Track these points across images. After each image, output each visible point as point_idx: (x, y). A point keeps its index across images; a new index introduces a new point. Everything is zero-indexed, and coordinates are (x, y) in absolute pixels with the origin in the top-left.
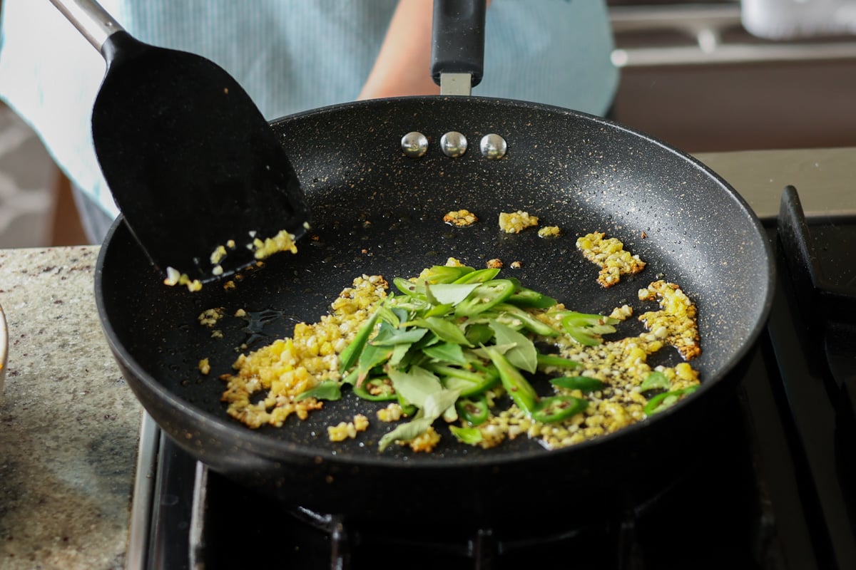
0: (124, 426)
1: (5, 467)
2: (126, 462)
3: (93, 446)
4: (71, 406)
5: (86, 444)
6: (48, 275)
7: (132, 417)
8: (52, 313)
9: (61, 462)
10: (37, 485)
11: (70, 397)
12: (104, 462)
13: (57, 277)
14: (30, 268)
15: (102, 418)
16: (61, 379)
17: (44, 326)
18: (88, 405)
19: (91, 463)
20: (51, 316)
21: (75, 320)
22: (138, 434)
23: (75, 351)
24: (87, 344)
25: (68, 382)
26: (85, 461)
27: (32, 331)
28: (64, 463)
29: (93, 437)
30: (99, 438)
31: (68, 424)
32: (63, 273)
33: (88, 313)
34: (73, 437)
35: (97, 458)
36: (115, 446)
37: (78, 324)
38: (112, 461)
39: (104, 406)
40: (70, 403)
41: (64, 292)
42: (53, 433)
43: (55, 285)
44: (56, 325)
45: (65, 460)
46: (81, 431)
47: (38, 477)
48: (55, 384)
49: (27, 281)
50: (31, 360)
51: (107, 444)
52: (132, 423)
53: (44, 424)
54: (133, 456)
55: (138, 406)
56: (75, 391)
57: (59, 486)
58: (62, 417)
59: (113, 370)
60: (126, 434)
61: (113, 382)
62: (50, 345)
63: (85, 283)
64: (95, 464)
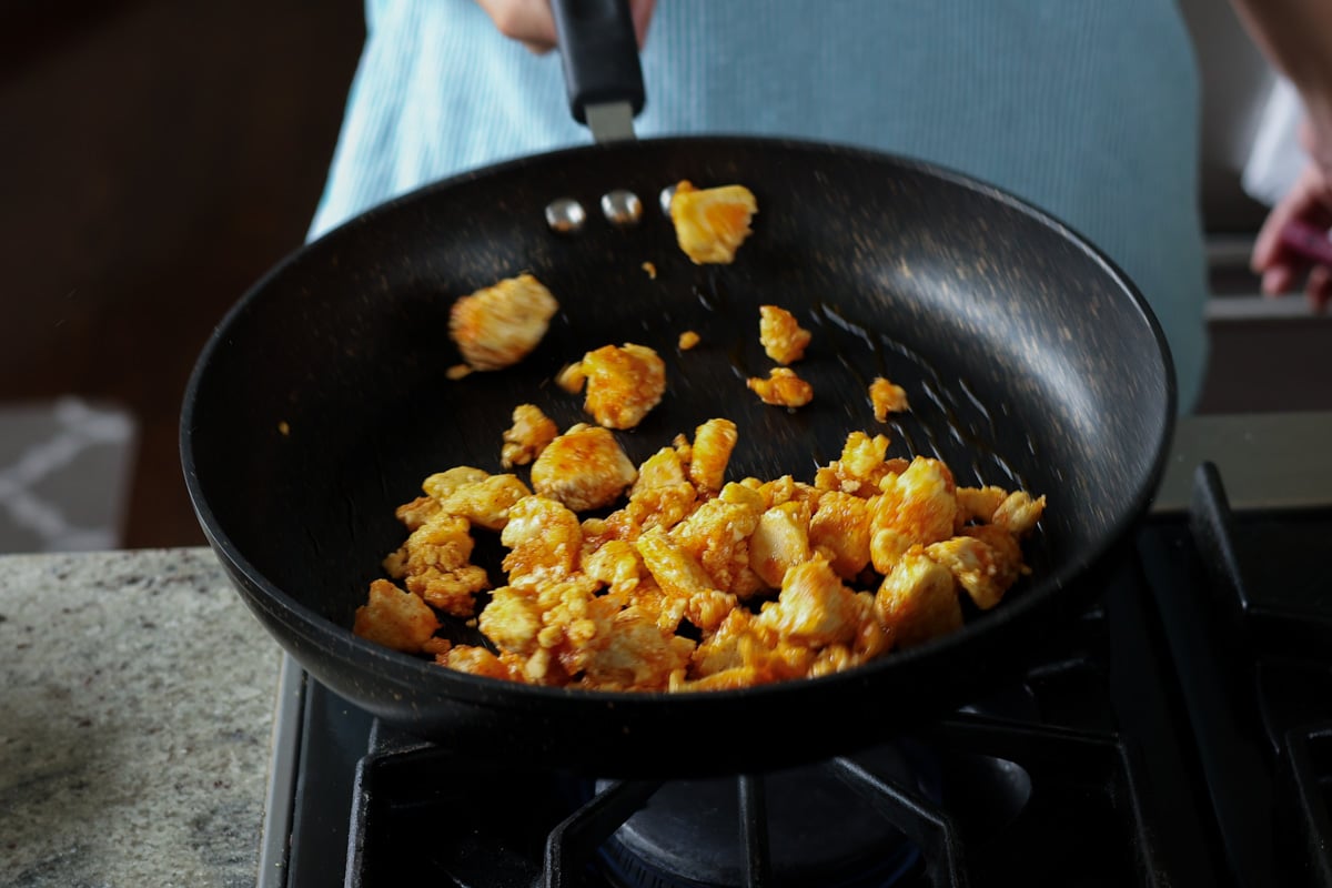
0: (243, 796)
1: (73, 851)
2: (245, 845)
3: (199, 823)
4: (166, 769)
5: (189, 820)
6: (132, 590)
7: (254, 785)
8: (139, 640)
9: (152, 846)
10: (118, 877)
11: (164, 757)
12: (214, 846)
13: (144, 593)
14: (109, 579)
15: (211, 786)
16: (152, 732)
17: (127, 658)
18: (191, 767)
19: (196, 846)
20: (138, 645)
21: (172, 651)
22: (263, 807)
23: (173, 694)
24: (189, 683)
25: (162, 736)
26: (187, 844)
27: (111, 666)
28: (157, 847)
29: (199, 811)
30: (207, 813)
31: (163, 794)
32: (155, 587)
33: (191, 640)
34: (170, 811)
35: (205, 840)
36: (230, 824)
37: (176, 656)
38: (227, 844)
39: (214, 769)
40: (166, 765)
41: (155, 612)
42: (141, 806)
43: (143, 602)
44: (145, 657)
45: (159, 843)
46: (180, 802)
47: (119, 865)
48: (144, 739)
49: (103, 597)
50: (110, 705)
51: (219, 821)
52: (255, 794)
53: (128, 794)
54: (257, 838)
55: (262, 769)
56: (172, 748)
57: (149, 879)
58: (154, 783)
59: (227, 719)
60: (245, 807)
61: (227, 736)
62: (136, 685)
63: (187, 599)
64: (201, 849)
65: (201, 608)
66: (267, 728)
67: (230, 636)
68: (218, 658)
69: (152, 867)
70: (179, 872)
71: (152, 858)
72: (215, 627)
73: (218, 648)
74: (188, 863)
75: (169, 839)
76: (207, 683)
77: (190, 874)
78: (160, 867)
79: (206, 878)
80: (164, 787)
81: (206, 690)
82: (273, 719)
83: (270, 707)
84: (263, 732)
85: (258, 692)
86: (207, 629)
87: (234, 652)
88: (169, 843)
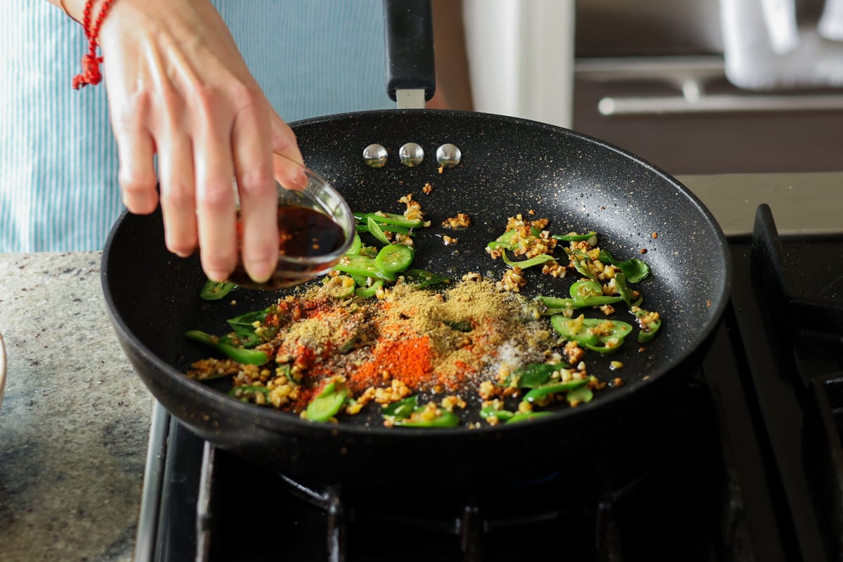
0: (137, 412)
1: (26, 446)
2: (138, 444)
3: (108, 430)
4: (87, 394)
5: (101, 427)
6: (68, 276)
7: (144, 405)
8: (71, 310)
9: (78, 443)
10: (55, 464)
11: (87, 386)
12: (117, 444)
13: (76, 278)
14: (51, 269)
15: (117, 405)
16: (79, 369)
17: (63, 321)
18: (103, 392)
19: (106, 444)
20: (70, 313)
21: (92, 317)
22: (150, 419)
23: (92, 345)
24: (103, 338)
25: (85, 372)
26: (100, 443)
27: (52, 326)
28: (81, 444)
29: (108, 421)
30: (113, 422)
31: (85, 410)
32: (82, 275)
34: (89, 421)
35: (111, 440)
36: (129, 430)
37: (94, 320)
38: (126, 443)
39: (118, 394)
40: (87, 391)
41: (82, 291)
42: (70, 417)
43: (74, 284)
44: (75, 321)
45: (82, 441)
46: (96, 415)
47: (55, 456)
48: (73, 374)
49: (48, 281)
50: (52, 352)
51: (121, 428)
52: (144, 410)
53: (62, 409)
54: (145, 439)
55: (149, 395)
56: (91, 380)
57: (75, 465)
58: (79, 403)
60: (138, 419)
61: (127, 372)
62: (68, 338)
64: (109, 446)
69: (77, 457)
70: (95, 461)
71: (77, 451)
74: (101, 455)
75: (89, 439)
77: (102, 462)
78: (82, 457)
79: (112, 465)
80: (85, 406)
88: (89, 442)
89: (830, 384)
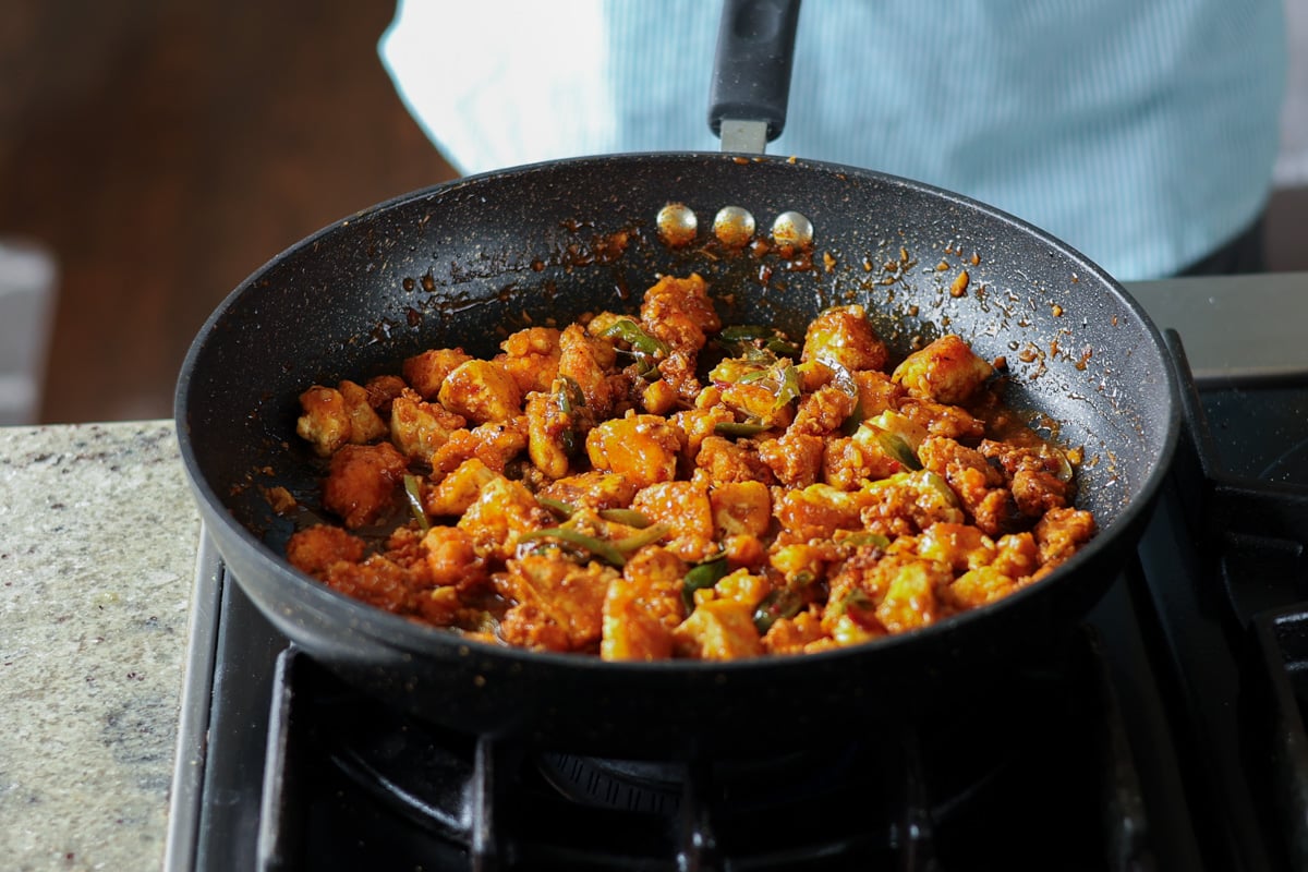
0: (158, 689)
2: (160, 742)
3: (112, 718)
4: (77, 660)
5: (100, 715)
6: (42, 467)
7: (169, 677)
8: (48, 523)
9: (62, 743)
10: (26, 777)
11: (75, 647)
12: (126, 743)
13: (54, 470)
14: (15, 457)
15: (124, 678)
16: (61, 620)
17: (36, 542)
18: (102, 658)
19: (108, 743)
20: (46, 527)
21: (82, 533)
22: (179, 700)
23: (83, 579)
24: (100, 568)
25: (73, 624)
26: (99, 740)
27: (18, 549)
28: (67, 744)
29: (111, 705)
31: (74, 687)
32: (65, 464)
33: (103, 522)
34: (80, 706)
35: (118, 736)
36: (144, 719)
37: (86, 539)
38: (140, 741)
39: (126, 660)
40: (76, 655)
41: (66, 492)
42: (49, 700)
43: (52, 481)
44: (54, 541)
45: (69, 739)
46: (91, 696)
47: (26, 764)
48: (53, 627)
49: (10, 475)
50: (18, 592)
51: (132, 716)
52: (169, 686)
53: (36, 687)
54: (172, 734)
55: (178, 659)
56: (83, 637)
57: (59, 778)
58: (63, 675)
59: (141, 606)
60: (160, 700)
61: (141, 623)
62: (45, 570)
63: (98, 476)
64: (114, 746)
65: (113, 488)
66: (183, 615)
67: (144, 516)
68: (131, 540)
69: (62, 765)
70: (91, 771)
71: (61, 756)
72: (128, 508)
73: (131, 530)
74: (100, 761)
75: (80, 735)
76: (120, 567)
77: (102, 773)
78: (70, 765)
79: (119, 777)
80: (73, 680)
81: (118, 575)
82: (190, 605)
83: (187, 594)
84: (179, 620)
85: (174, 577)
86: (120, 509)
87: (148, 535)
88: (80, 740)
89: (1282, 624)
